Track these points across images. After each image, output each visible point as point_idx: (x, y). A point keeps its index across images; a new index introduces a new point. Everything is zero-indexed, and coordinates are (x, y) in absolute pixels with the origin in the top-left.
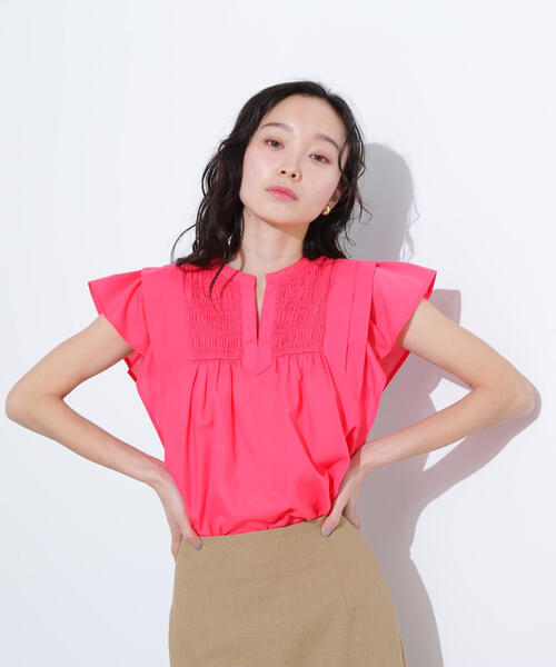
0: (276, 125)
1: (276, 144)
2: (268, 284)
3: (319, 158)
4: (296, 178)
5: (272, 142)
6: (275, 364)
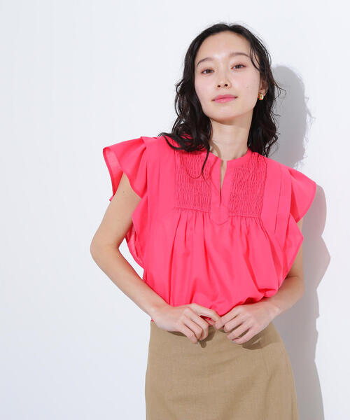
0: (203, 60)
3: (238, 66)
4: (229, 86)
5: (206, 71)
6: (230, 221)
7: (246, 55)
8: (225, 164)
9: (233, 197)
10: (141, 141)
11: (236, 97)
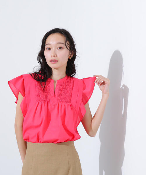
0: (47, 44)
1: (50, 49)
2: (57, 83)
3: (60, 48)
4: (56, 56)
6: (58, 103)
7: (63, 44)
8: (56, 82)
9: (60, 94)
10: (22, 76)
11: (58, 61)
